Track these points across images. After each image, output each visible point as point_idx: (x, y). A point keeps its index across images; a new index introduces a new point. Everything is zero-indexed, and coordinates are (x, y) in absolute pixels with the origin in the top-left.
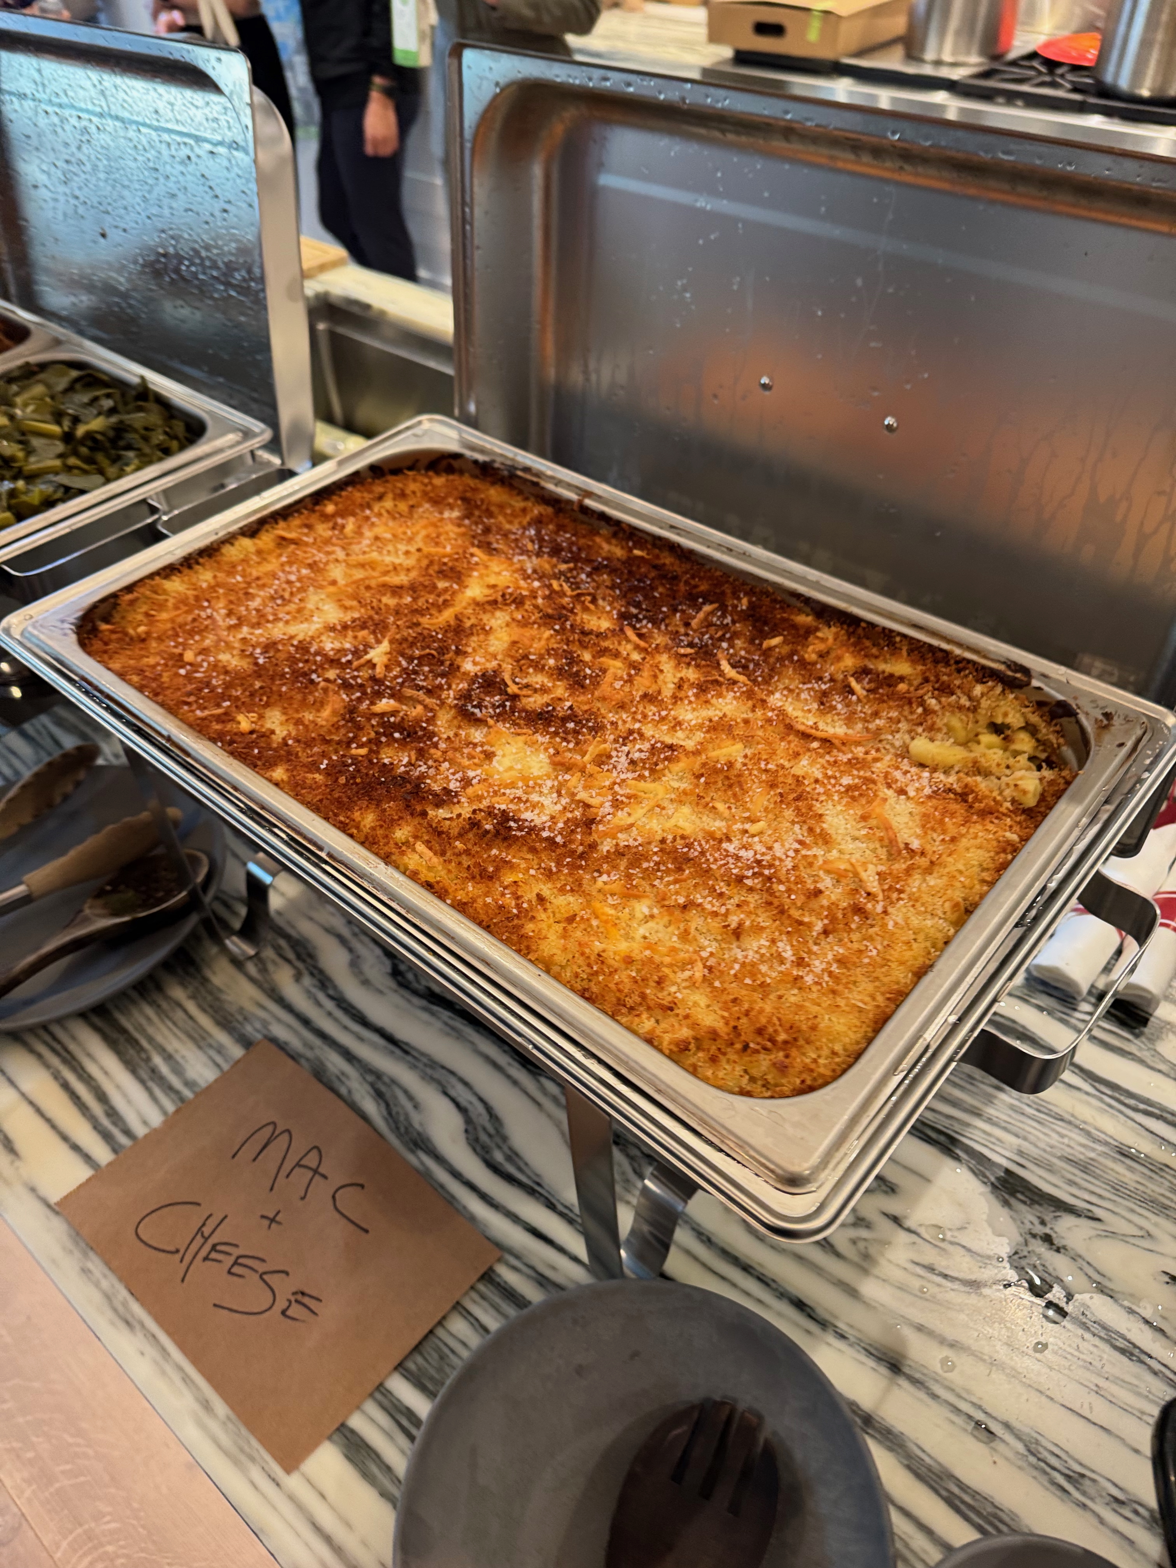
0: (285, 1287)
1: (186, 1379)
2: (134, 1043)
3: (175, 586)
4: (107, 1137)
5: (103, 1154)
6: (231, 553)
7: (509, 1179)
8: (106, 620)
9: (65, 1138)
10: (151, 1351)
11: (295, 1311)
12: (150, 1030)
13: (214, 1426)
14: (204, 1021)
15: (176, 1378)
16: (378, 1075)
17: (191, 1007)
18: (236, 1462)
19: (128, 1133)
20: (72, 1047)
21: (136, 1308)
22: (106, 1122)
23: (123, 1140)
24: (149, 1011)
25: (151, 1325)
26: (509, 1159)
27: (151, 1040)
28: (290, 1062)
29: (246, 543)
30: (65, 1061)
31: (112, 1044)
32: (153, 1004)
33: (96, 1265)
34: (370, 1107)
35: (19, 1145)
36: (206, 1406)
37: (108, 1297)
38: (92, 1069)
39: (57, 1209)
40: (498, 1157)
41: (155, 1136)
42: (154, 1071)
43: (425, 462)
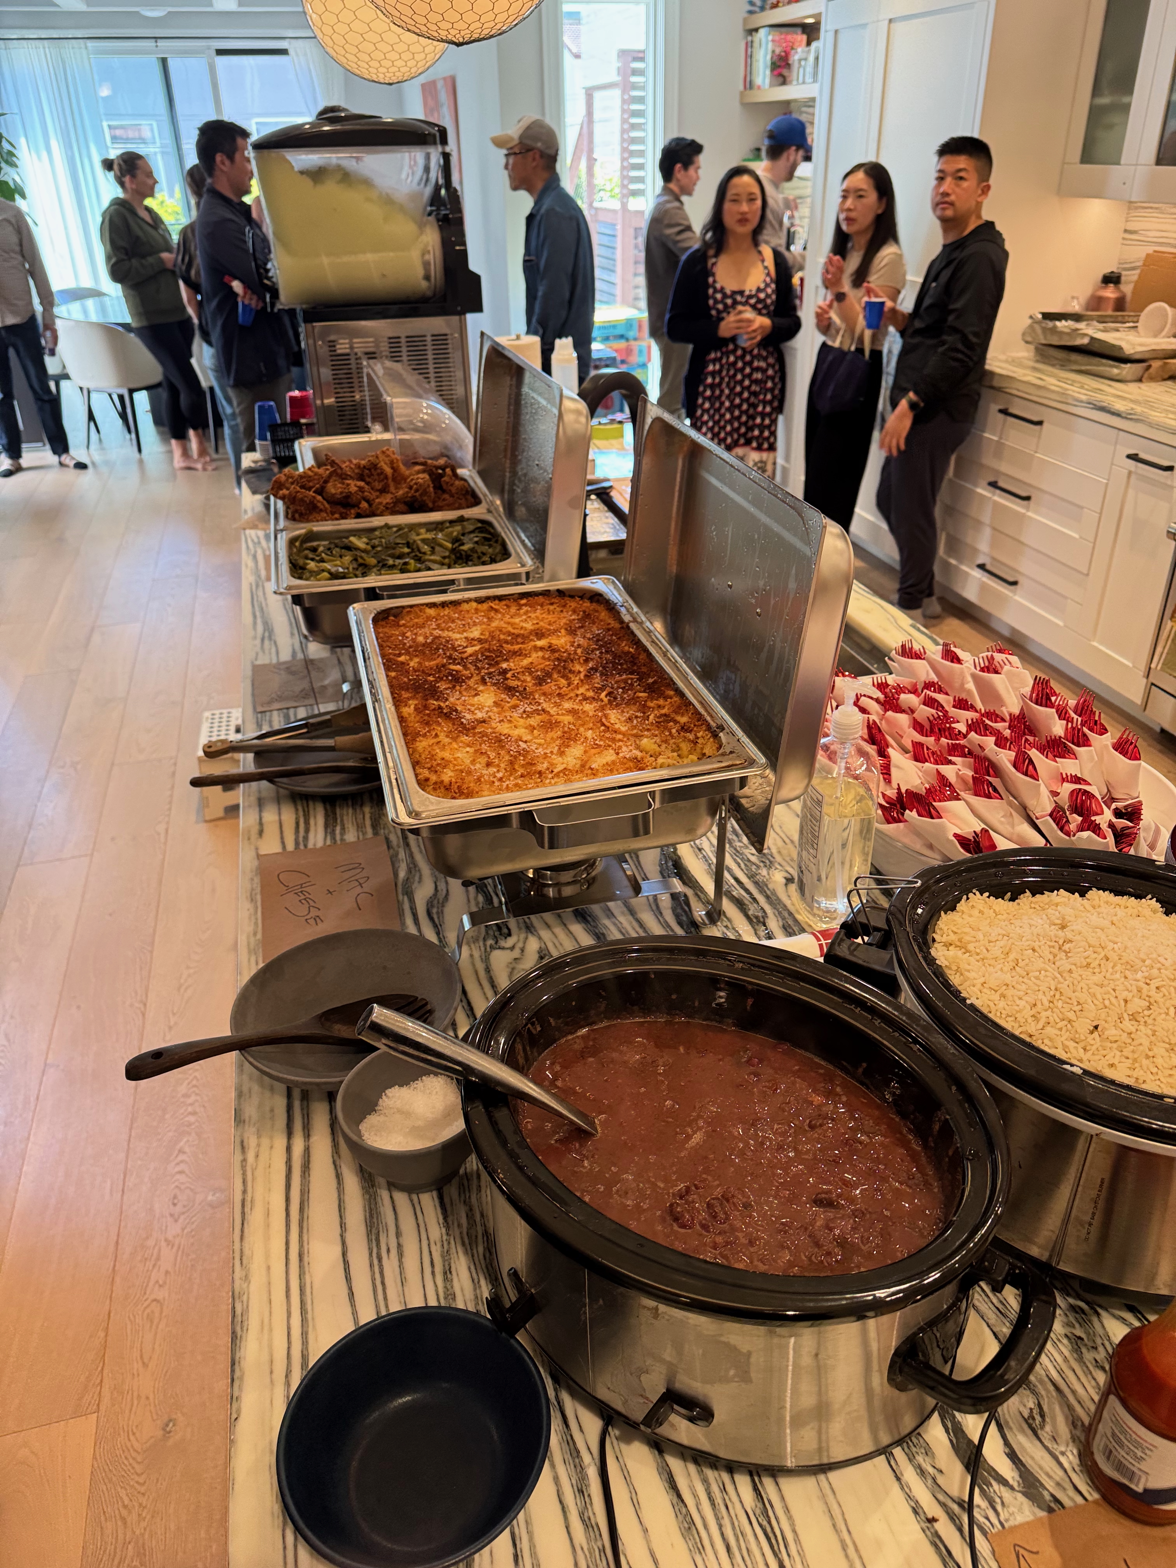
0: (314, 913)
1: (256, 924)
2: (335, 820)
3: (431, 612)
4: (297, 843)
5: (290, 847)
6: (465, 606)
7: (431, 918)
8: (395, 616)
9: (282, 838)
10: (252, 910)
11: (312, 921)
12: (345, 818)
13: (252, 940)
14: (368, 822)
15: (253, 921)
16: (415, 865)
17: (367, 816)
18: (249, 952)
19: (306, 846)
20: (311, 812)
21: (259, 897)
22: (301, 839)
23: (302, 847)
24: (350, 811)
25: (259, 904)
26: (438, 913)
27: (342, 821)
28: (385, 847)
29: (474, 604)
30: (304, 815)
31: (327, 816)
32: (354, 809)
33: (257, 880)
34: (402, 874)
35: (264, 835)
36: (255, 934)
37: (252, 889)
38: (312, 822)
39: (258, 856)
40: (434, 911)
41: (315, 850)
42: (334, 831)
43: (588, 595)
